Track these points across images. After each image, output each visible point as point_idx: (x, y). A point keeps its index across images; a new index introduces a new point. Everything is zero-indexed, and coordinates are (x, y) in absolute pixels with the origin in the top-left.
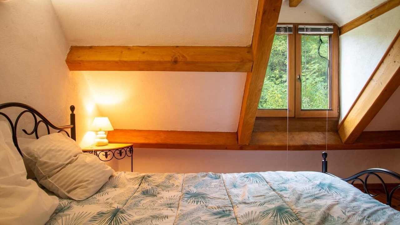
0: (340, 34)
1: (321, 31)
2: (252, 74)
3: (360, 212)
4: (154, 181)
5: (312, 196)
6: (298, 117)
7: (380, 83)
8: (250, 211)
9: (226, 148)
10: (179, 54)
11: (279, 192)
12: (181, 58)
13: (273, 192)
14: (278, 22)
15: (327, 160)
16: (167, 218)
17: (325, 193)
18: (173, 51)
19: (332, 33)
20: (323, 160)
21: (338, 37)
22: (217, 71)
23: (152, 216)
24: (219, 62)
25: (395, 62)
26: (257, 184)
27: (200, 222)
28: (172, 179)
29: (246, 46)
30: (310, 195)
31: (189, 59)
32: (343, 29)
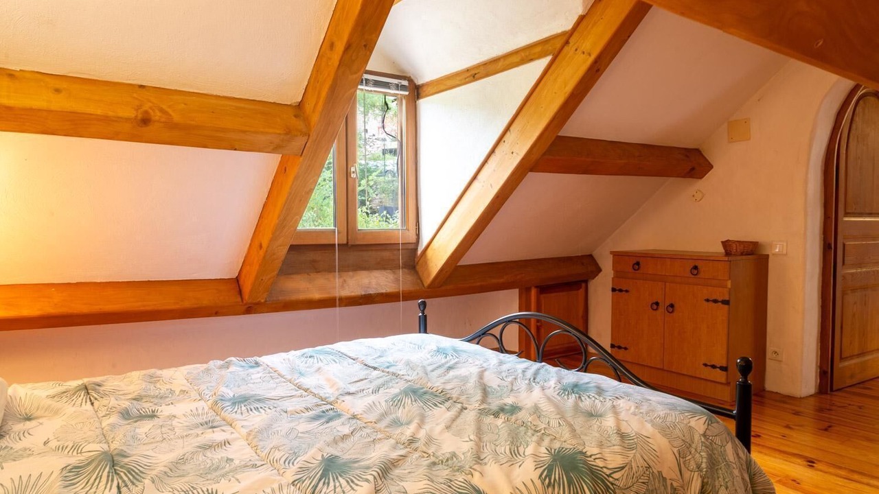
0: (418, 97)
1: (389, 88)
2: (301, 159)
3: (520, 375)
4: (119, 391)
5: (439, 367)
6: (353, 244)
7: (489, 186)
8: (370, 402)
9: (217, 313)
10: (150, 104)
11: (388, 370)
12: (158, 114)
13: (376, 372)
14: (367, 69)
15: (426, 312)
16: (229, 444)
17: (455, 361)
18: (135, 95)
19: (407, 93)
20: (420, 314)
21: (416, 102)
22: (235, 150)
23: (199, 447)
24: (244, 132)
25: (512, 153)
26: (338, 364)
27: (299, 435)
28: (158, 381)
29: (289, 104)
30: (436, 365)
31: (176, 118)
32: (424, 90)
